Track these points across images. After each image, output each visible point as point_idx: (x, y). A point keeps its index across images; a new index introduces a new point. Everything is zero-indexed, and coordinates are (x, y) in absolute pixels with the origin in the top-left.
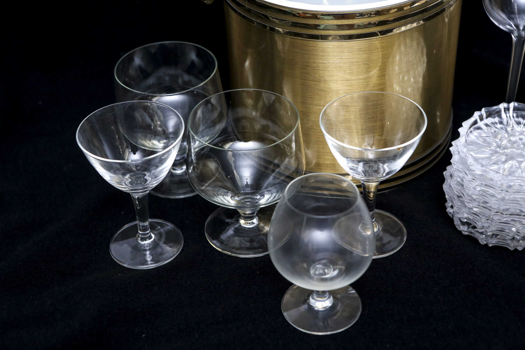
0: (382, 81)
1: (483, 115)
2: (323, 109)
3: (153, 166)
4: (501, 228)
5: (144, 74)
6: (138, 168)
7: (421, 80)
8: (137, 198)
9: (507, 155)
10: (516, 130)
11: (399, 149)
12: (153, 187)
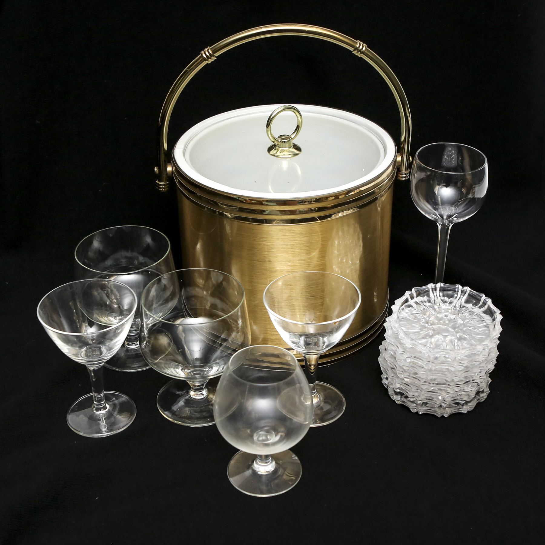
0: (321, 262)
1: (413, 294)
2: (266, 287)
3: (108, 339)
4: (430, 397)
5: (102, 256)
6: (94, 341)
7: (358, 262)
8: (93, 370)
9: (434, 330)
10: (442, 308)
11: (335, 323)
12: (108, 360)
